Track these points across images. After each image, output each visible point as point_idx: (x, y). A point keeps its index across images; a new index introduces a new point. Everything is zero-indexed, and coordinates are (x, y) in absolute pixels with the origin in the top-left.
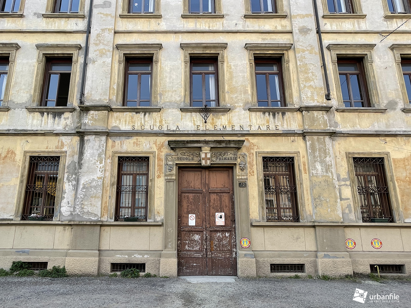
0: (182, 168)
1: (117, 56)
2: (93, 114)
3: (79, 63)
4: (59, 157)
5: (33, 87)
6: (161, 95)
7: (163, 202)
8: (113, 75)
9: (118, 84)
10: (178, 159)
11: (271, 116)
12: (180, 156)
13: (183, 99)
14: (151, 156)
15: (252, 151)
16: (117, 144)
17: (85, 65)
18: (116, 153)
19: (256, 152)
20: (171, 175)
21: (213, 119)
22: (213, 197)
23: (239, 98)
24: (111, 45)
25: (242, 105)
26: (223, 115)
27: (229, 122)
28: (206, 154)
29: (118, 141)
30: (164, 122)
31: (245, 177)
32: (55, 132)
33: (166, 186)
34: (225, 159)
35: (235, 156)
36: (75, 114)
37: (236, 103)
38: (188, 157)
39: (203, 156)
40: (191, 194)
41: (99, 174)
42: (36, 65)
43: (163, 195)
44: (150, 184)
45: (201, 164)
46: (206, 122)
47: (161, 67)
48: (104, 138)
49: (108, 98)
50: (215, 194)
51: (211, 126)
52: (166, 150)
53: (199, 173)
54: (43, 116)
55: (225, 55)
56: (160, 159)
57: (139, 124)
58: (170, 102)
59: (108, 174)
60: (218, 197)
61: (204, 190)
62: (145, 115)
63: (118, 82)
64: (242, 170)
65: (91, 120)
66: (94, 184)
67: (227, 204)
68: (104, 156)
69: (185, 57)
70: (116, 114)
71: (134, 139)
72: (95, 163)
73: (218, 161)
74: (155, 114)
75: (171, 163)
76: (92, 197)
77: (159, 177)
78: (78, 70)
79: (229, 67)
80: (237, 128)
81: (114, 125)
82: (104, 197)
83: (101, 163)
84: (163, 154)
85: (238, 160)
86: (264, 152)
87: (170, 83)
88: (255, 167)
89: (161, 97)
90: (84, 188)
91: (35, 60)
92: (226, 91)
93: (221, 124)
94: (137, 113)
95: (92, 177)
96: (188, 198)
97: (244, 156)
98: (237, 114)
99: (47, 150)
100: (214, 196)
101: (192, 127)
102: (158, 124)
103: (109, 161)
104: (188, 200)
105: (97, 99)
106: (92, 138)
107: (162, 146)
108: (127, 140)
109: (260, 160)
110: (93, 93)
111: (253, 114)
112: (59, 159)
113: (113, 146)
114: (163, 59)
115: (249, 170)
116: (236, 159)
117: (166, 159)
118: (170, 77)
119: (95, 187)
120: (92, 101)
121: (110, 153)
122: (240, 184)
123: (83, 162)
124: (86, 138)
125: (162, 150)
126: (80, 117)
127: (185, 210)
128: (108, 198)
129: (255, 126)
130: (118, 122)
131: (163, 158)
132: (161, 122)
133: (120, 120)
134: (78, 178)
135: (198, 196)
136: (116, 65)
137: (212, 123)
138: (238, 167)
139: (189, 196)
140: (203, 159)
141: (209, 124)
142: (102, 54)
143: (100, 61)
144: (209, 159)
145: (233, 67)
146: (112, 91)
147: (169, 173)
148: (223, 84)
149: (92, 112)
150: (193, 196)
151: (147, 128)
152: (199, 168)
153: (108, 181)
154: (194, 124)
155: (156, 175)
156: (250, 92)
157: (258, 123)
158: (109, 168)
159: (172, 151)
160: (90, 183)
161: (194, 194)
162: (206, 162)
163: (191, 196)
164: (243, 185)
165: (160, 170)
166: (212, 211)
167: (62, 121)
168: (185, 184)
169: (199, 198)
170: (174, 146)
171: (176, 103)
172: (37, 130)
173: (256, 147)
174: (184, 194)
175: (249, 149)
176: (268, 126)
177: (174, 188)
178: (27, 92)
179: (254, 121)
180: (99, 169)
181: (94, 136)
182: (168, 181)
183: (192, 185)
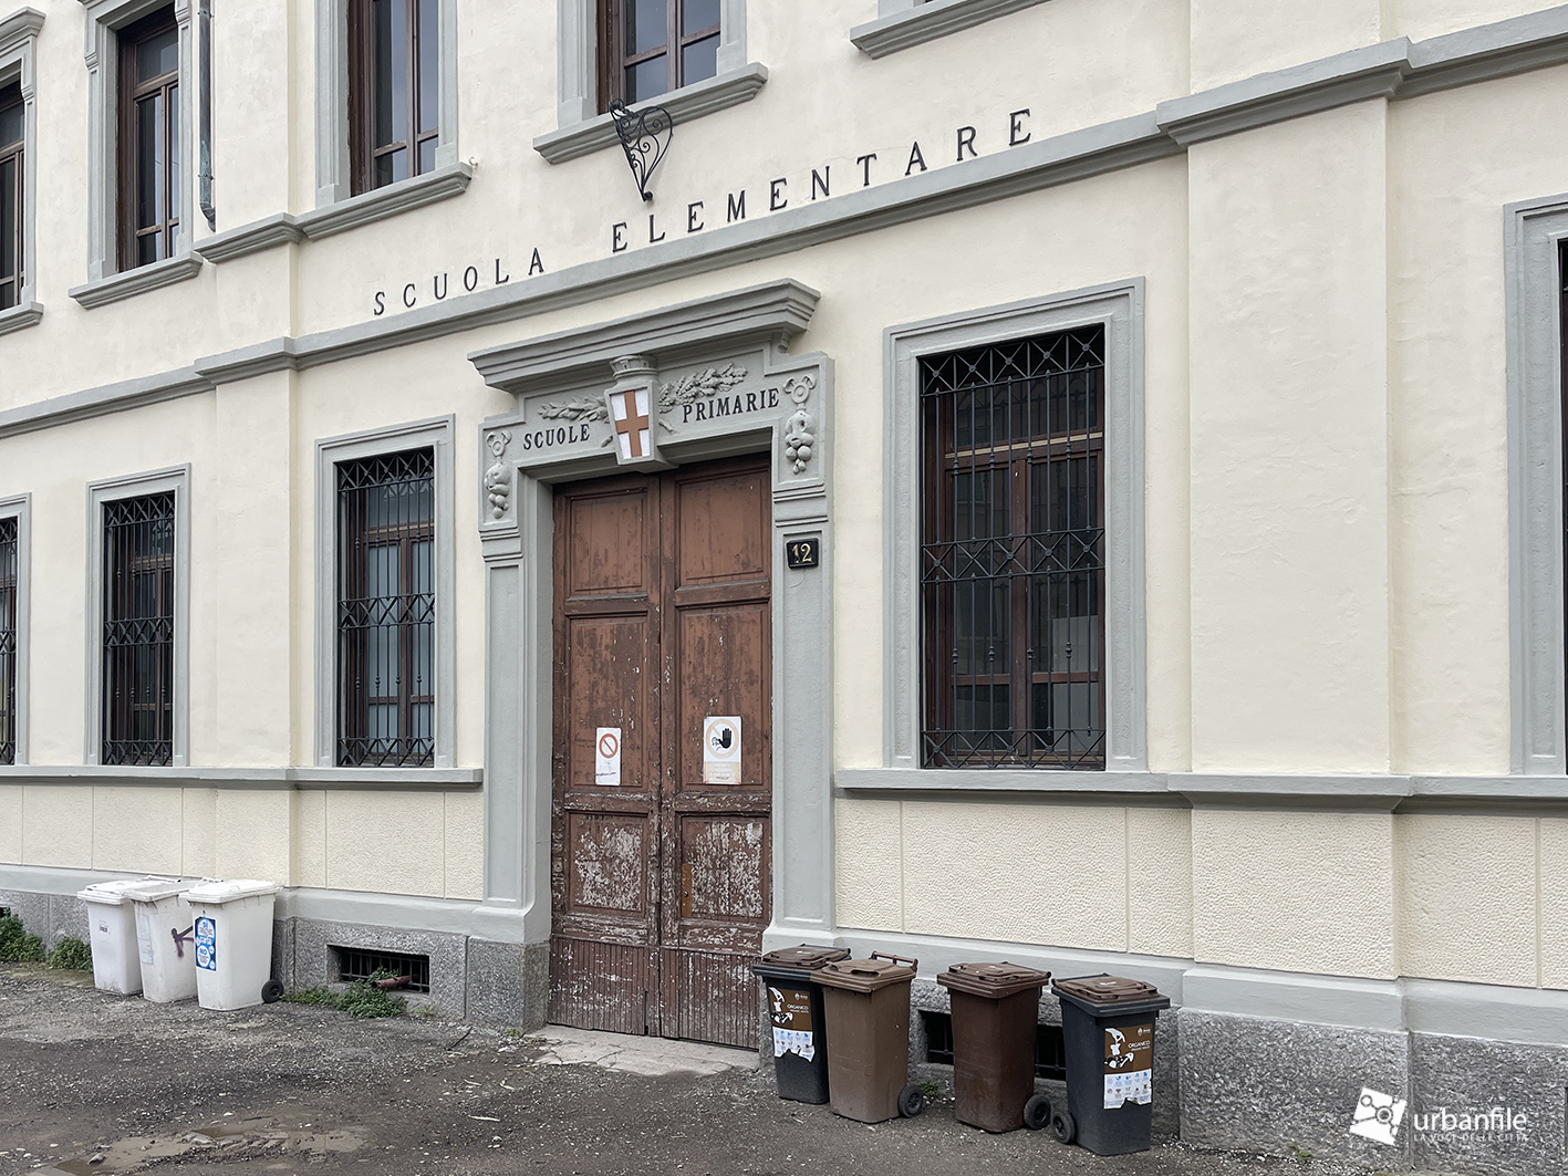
12: (535, 423)
22: (695, 629)
38: (567, 426)
40: (607, 624)
46: (649, 196)
50: (705, 614)
60: (717, 631)
61: (654, 598)
96: (593, 645)
100: (698, 627)
104: (592, 653)
117: (485, 451)
127: (584, 707)
135: (631, 628)
139: (598, 633)
150: (612, 632)
161: (615, 622)
163: (605, 630)
166: (689, 706)
168: (586, 568)
169: (635, 642)
174: (578, 625)
182: (496, 566)
183: (607, 570)
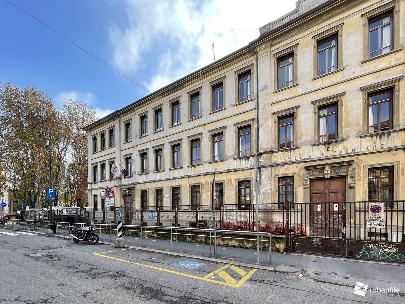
0: (312, 180)
1: (274, 119)
2: (264, 156)
3: (254, 128)
4: (250, 180)
5: (235, 147)
6: (300, 138)
7: (302, 199)
8: (272, 131)
9: (275, 136)
10: (311, 175)
11: (378, 138)
12: (311, 173)
13: (313, 138)
14: (295, 175)
15: (360, 165)
16: (276, 170)
17: (258, 128)
18: (277, 175)
19: (363, 165)
20: (307, 185)
21: (333, 148)
22: (332, 195)
23: (353, 130)
24: (270, 113)
25: (354, 134)
26: (340, 144)
27: (345, 148)
28: (328, 171)
29: (277, 169)
30: (301, 154)
31: (354, 182)
32: (247, 168)
33: (304, 191)
34: (340, 172)
35: (348, 170)
36: (255, 157)
37: (350, 134)
38: (316, 174)
39: (326, 172)
40: (318, 194)
41: (269, 187)
42: (234, 134)
43: (302, 196)
44: (295, 190)
45: (324, 177)
46: (328, 151)
47: (299, 120)
48: (270, 168)
49: (271, 146)
50: (333, 193)
51: (332, 152)
52: (303, 171)
53: (323, 182)
54: (240, 161)
55: (344, 100)
56: (300, 176)
57: (288, 158)
58: (305, 142)
59: (273, 187)
60: (335, 195)
61: (326, 192)
62: (291, 152)
63: (275, 135)
64: (352, 178)
65: (263, 160)
66: (267, 192)
67: (341, 199)
68: (271, 178)
69: (315, 109)
70: (275, 154)
71: (285, 167)
72: (267, 182)
73: (336, 174)
74: (296, 150)
75: (306, 178)
76: (267, 198)
77: (300, 186)
78: (254, 132)
79: (346, 108)
80: (350, 151)
81: (275, 160)
82: (272, 198)
83: (270, 182)
84: (302, 173)
85: (350, 172)
86: (369, 165)
87: (305, 129)
88: (362, 175)
89: (299, 139)
90: (263, 194)
91: (234, 132)
92: (343, 127)
93: (339, 150)
94: (286, 151)
95: (266, 189)
96: (316, 196)
97: (354, 169)
98: (351, 141)
99: (244, 177)
101: (319, 155)
102: (298, 156)
103: (273, 180)
105: (265, 148)
106: (264, 169)
107: (301, 169)
108: (282, 168)
109: (366, 170)
110: (263, 145)
111: (363, 139)
112: (250, 181)
113: (275, 172)
114: (300, 114)
115: (357, 177)
116: (348, 172)
117: (304, 176)
118: (305, 125)
119: (268, 194)
120: (263, 149)
121: (273, 176)
122: (350, 187)
123: (261, 182)
124: (261, 169)
125: (301, 171)
126: (258, 159)
128: (274, 199)
129: (364, 148)
130: (276, 158)
131: (302, 175)
132: (300, 154)
133: (277, 157)
134: (260, 190)
136: (273, 125)
137: (332, 151)
138: (349, 177)
140: (326, 174)
141: (330, 151)
142: (266, 120)
143: (265, 125)
144: (329, 174)
145: (349, 108)
146: (272, 141)
147: (306, 184)
148: (341, 122)
149: (263, 155)
151: (292, 160)
152: (323, 179)
153: (273, 190)
154: (321, 153)
155: (298, 185)
156: (362, 124)
157: (367, 145)
158: (273, 183)
159: (307, 171)
160: (265, 192)
161: (320, 194)
162: (327, 176)
163: (318, 195)
164: (352, 187)
165: (300, 182)
167: (249, 162)
168: (315, 189)
169: (323, 196)
170: (308, 168)
171: (309, 141)
172: (239, 169)
173: (364, 162)
174: (314, 194)
175: (358, 164)
176: (375, 146)
177: (308, 191)
178: (233, 149)
179: (363, 144)
180: (269, 185)
181: (265, 168)
182: (305, 188)
183: (319, 189)
